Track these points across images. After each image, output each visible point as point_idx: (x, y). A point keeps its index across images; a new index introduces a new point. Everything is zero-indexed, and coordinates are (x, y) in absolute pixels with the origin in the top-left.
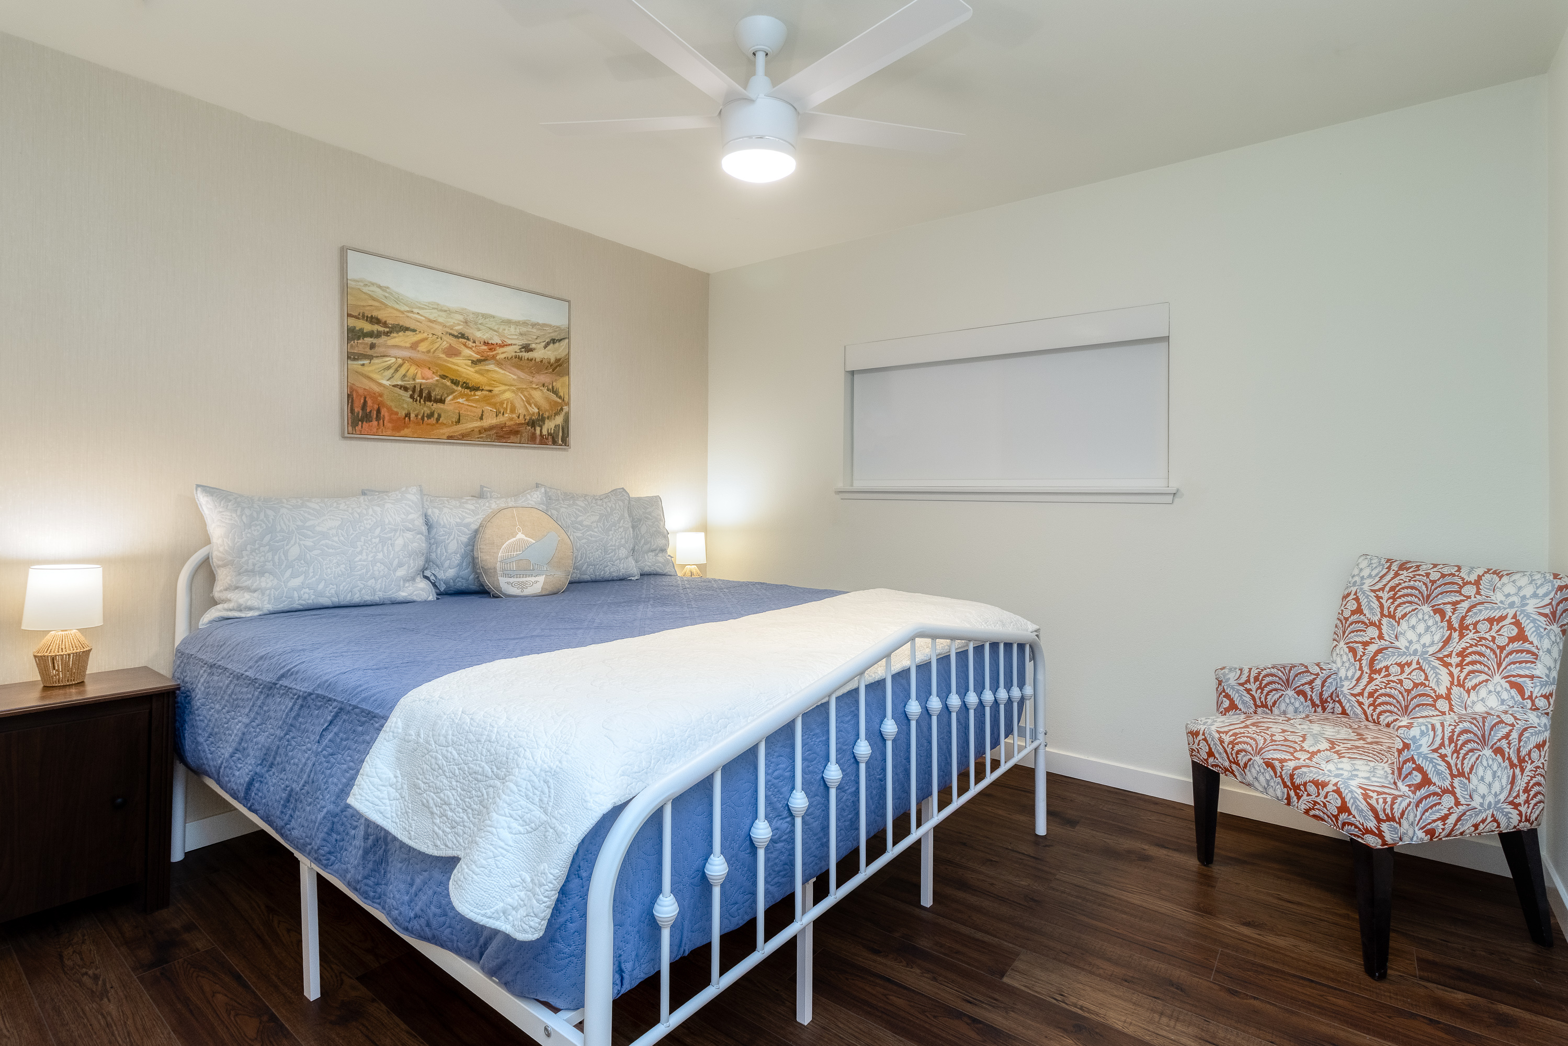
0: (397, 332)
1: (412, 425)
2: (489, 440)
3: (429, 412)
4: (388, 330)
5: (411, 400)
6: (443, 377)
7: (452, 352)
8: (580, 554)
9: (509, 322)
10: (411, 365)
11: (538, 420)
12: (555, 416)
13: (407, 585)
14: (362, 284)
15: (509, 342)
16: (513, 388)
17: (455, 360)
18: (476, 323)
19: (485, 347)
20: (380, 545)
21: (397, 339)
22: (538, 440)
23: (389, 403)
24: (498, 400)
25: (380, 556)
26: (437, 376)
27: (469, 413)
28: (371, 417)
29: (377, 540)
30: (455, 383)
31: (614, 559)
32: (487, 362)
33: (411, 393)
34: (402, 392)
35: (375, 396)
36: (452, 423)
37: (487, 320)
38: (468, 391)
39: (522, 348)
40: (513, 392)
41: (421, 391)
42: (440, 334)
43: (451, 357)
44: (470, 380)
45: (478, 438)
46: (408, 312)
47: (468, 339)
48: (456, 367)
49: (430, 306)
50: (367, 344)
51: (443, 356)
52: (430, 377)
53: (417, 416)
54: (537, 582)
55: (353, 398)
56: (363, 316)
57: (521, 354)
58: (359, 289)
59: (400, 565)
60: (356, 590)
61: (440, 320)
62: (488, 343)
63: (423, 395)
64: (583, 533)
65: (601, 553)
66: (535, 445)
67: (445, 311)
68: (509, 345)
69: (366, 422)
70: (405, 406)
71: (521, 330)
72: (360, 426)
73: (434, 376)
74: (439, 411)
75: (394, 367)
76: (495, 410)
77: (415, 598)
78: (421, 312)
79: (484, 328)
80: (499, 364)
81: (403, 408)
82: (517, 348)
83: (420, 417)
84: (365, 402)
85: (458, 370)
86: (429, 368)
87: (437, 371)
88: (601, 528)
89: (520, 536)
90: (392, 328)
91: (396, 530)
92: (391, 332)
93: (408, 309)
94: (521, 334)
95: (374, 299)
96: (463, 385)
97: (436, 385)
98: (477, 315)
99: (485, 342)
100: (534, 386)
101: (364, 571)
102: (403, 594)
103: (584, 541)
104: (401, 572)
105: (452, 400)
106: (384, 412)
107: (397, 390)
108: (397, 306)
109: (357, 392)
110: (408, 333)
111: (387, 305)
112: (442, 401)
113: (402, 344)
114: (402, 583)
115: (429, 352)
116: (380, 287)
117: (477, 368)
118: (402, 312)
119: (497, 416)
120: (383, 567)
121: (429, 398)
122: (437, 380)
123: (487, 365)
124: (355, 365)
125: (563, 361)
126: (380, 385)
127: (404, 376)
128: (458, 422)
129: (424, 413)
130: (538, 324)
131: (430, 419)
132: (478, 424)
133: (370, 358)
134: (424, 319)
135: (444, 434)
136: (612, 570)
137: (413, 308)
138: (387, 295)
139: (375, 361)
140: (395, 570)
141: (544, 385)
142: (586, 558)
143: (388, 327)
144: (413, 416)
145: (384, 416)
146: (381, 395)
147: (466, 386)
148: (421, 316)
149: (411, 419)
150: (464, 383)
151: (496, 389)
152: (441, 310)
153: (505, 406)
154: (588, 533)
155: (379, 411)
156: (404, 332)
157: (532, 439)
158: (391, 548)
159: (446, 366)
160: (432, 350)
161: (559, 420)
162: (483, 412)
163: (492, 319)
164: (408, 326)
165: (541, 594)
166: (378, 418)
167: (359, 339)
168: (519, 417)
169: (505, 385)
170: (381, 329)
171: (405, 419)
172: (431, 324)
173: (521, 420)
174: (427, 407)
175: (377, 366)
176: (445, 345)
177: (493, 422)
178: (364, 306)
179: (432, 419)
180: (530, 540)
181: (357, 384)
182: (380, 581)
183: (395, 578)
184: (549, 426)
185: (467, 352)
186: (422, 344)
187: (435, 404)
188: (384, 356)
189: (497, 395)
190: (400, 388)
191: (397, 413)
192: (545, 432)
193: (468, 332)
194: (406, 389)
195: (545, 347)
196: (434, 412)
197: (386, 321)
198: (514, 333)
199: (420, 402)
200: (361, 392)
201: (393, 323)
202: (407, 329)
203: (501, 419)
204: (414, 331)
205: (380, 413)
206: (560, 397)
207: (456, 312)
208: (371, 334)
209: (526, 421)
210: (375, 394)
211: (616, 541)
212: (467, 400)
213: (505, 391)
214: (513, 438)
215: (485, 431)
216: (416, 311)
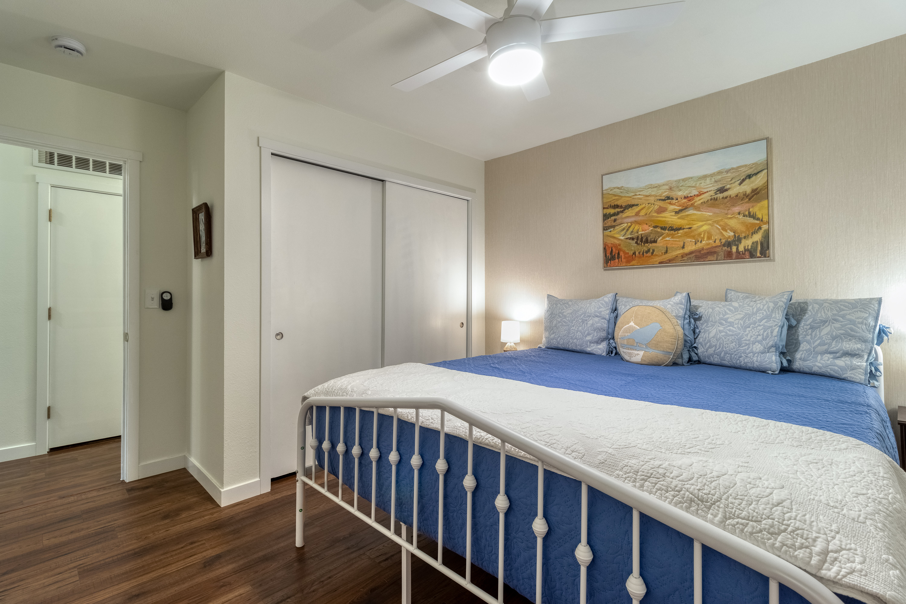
0: (628, 209)
1: (637, 258)
2: (690, 261)
3: (647, 249)
4: (623, 209)
5: (636, 245)
6: (656, 227)
7: (661, 210)
8: (718, 343)
9: (705, 177)
10: (636, 225)
11: (734, 241)
12: (752, 235)
13: (592, 345)
14: (609, 190)
15: (705, 191)
16: (709, 222)
17: (663, 215)
18: (678, 187)
19: (685, 200)
20: (581, 323)
21: (627, 213)
22: (734, 257)
23: (624, 249)
24: (696, 233)
25: (580, 328)
26: (652, 228)
27: (674, 246)
28: (615, 257)
29: (580, 321)
30: (664, 228)
31: (747, 351)
32: (687, 210)
33: (636, 240)
34: (631, 241)
35: (616, 246)
36: (662, 253)
37: (686, 182)
38: (673, 231)
39: (717, 191)
40: (710, 224)
41: (642, 238)
42: (653, 202)
43: (660, 214)
44: (675, 224)
45: (681, 261)
46: (634, 196)
47: (672, 199)
48: (664, 219)
49: (647, 187)
50: (612, 220)
51: (655, 214)
52: (647, 229)
53: (639, 253)
54: (638, 354)
55: (606, 249)
56: (610, 206)
57: (716, 196)
58: (608, 193)
59: (589, 334)
60: (569, 343)
61: (653, 193)
62: (687, 197)
63: (643, 240)
64: (724, 328)
65: (736, 345)
66: (731, 261)
67: (656, 187)
68: (705, 193)
69: (613, 260)
70: (633, 248)
71: (716, 179)
72: (610, 263)
73: (650, 228)
74: (653, 248)
75: (626, 229)
76: (694, 240)
77: (594, 353)
78: (641, 193)
79: (684, 188)
80: (697, 208)
81: (632, 250)
82: (712, 193)
83: (641, 253)
84: (612, 250)
85: (665, 221)
86: (647, 224)
87: (652, 224)
88: (741, 325)
89: (632, 324)
90: (625, 207)
91: (590, 316)
92: (624, 210)
93: (634, 194)
94: (716, 182)
95: (615, 196)
96: (669, 229)
97: (651, 233)
98: (678, 181)
99: (685, 197)
100: (729, 216)
101: (573, 335)
102: (589, 349)
103: (723, 334)
104: (589, 338)
105: (662, 239)
106: (622, 254)
107: (628, 240)
108: (627, 195)
109: (608, 246)
110: (634, 207)
111: (622, 196)
112: (655, 242)
113: (631, 215)
114: (589, 343)
115: (646, 214)
116: (618, 188)
117: (679, 215)
118: (630, 197)
119: (695, 244)
120: (580, 334)
121: (647, 241)
122: (651, 230)
123: (687, 211)
124: (607, 232)
125: (760, 190)
126: (619, 239)
127: (632, 232)
128: (666, 252)
129: (644, 251)
130: (733, 169)
131: (648, 253)
132: (681, 251)
133: (614, 227)
134: (643, 196)
135: (656, 261)
136: (746, 360)
137: (636, 192)
138: (622, 191)
139: (617, 228)
140: (586, 337)
141: (739, 213)
142: (723, 347)
143: (623, 208)
144: (637, 253)
145: (621, 256)
146: (619, 245)
147: (672, 229)
148: (641, 195)
149: (636, 255)
150: (670, 227)
151: (694, 226)
152: (654, 188)
153: (702, 236)
154: (728, 328)
155: (619, 254)
156: (632, 208)
157: (729, 256)
158: (586, 325)
159: (657, 220)
160: (648, 213)
161: (757, 237)
162: (684, 243)
163: (690, 180)
164: (633, 204)
165: (640, 363)
166: (618, 258)
167: (608, 219)
168: (715, 242)
169: (702, 221)
170: (619, 210)
171: (633, 255)
172: (648, 198)
173: (718, 243)
174: (646, 247)
175: (618, 230)
176: (656, 207)
177: (692, 248)
178: (610, 201)
179: (649, 253)
180: (637, 327)
181: (608, 242)
182: (579, 340)
183: (585, 340)
184: (746, 243)
185: (672, 207)
186: (642, 211)
187: (650, 244)
188: (621, 224)
189: (695, 230)
190: (630, 239)
191: (628, 253)
192: (741, 248)
193: (672, 194)
194: (633, 239)
195: (740, 184)
196: (650, 249)
197: (621, 205)
198: (710, 183)
199: (641, 245)
200: (610, 245)
201: (625, 205)
202: (633, 205)
203: (699, 245)
204: (637, 205)
205: (619, 255)
206: (758, 219)
207: (664, 185)
208: (614, 214)
209: (722, 243)
210: (616, 245)
211: (751, 337)
212: (672, 238)
213: (702, 226)
214: (710, 258)
215: (686, 255)
216: (638, 193)
